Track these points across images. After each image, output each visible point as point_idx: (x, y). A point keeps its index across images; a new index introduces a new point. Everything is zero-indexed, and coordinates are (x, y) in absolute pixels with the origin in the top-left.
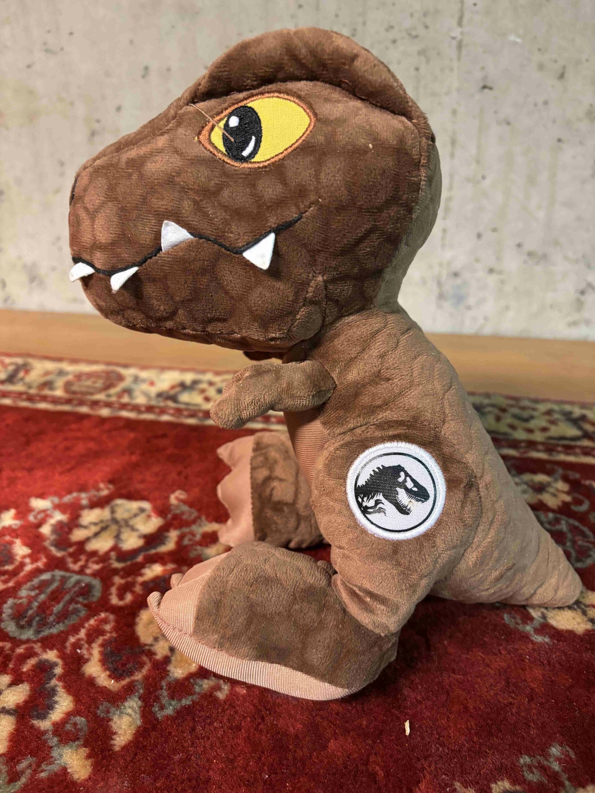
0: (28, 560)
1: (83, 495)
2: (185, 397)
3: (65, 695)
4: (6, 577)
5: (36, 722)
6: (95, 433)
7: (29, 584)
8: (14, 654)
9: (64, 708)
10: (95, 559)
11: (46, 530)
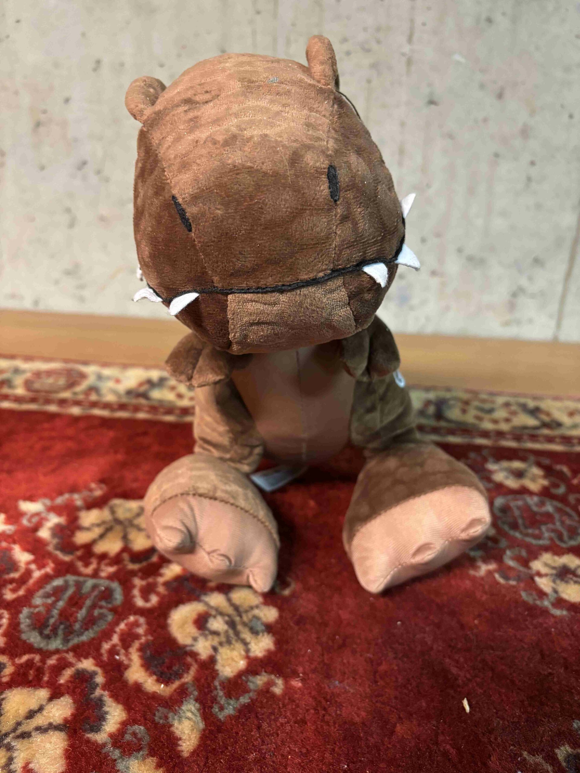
0: (33, 567)
1: (76, 496)
2: (156, 394)
3: (114, 705)
4: (14, 585)
5: (91, 736)
6: (70, 432)
7: (41, 592)
8: (46, 666)
9: (116, 718)
10: (107, 561)
11: (44, 534)
